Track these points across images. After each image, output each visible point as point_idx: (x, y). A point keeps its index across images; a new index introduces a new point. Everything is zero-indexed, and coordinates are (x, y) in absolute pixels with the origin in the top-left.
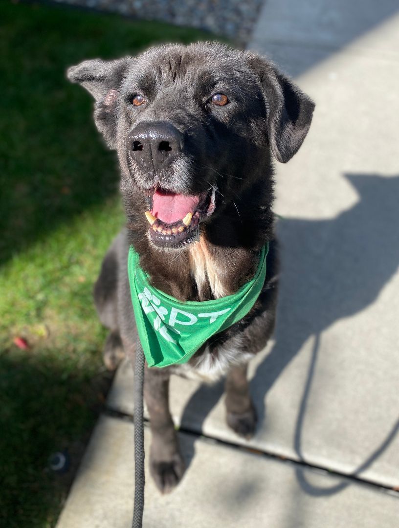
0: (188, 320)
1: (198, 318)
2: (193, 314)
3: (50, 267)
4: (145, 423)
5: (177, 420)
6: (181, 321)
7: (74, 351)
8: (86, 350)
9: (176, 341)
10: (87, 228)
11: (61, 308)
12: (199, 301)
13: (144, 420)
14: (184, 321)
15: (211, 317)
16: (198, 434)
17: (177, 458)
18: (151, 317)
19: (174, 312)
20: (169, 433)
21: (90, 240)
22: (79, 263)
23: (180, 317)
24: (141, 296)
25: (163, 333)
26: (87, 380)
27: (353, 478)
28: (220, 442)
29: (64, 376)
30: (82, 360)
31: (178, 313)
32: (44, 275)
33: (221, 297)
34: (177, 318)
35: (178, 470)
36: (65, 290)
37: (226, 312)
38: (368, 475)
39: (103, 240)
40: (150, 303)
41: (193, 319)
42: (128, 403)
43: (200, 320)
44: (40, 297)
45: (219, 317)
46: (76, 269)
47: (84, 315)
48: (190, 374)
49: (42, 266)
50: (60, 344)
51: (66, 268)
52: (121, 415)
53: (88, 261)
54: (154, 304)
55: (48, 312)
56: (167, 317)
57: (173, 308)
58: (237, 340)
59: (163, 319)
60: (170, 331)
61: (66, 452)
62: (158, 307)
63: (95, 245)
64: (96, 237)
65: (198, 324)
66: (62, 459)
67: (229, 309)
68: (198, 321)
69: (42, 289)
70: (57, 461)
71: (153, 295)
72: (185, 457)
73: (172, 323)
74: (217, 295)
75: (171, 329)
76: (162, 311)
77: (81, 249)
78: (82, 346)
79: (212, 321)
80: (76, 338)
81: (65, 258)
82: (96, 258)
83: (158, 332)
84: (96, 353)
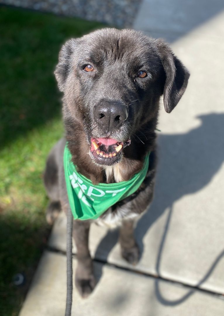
0: (100, 194)
1: (105, 193)
2: (103, 190)
3: (13, 162)
4: (73, 256)
5: (93, 253)
6: (95, 194)
7: (29, 212)
8: (35, 212)
9: (91, 205)
10: (35, 139)
11: (20, 187)
12: (107, 183)
13: (72, 254)
14: (97, 194)
15: (113, 193)
16: (104, 262)
17: (92, 277)
18: (77, 190)
19: (91, 189)
20: (88, 262)
21: (37, 146)
22: (31, 160)
23: (94, 192)
24: (71, 177)
25: (84, 200)
26: (36, 230)
27: (197, 288)
28: (117, 267)
29: (22, 228)
30: (33, 218)
31: (94, 189)
32: (10, 167)
33: (120, 182)
34: (93, 192)
35: (92, 284)
36: (22, 176)
37: (123, 191)
38: (206, 286)
39: (45, 147)
40: (77, 182)
41: (103, 193)
42: (63, 244)
43: (106, 194)
44: (7, 180)
45: (118, 193)
46: (29, 164)
47: (34, 191)
48: (100, 222)
49: (8, 161)
50: (20, 208)
51: (23, 163)
52: (57, 251)
53: (36, 159)
54: (79, 182)
55: (12, 189)
56: (87, 191)
57: (90, 186)
58: (129, 204)
59: (84, 192)
60: (88, 199)
61: (23, 273)
62: (81, 184)
63: (40, 149)
64: (41, 144)
65: (105, 196)
66: (21, 278)
67: (125, 188)
68: (105, 195)
69: (9, 175)
70: (18, 279)
71: (78, 178)
72: (97, 276)
73: (89, 194)
74: (117, 181)
75: (88, 198)
76: (84, 187)
77: (32, 152)
78: (33, 209)
79: (114, 195)
80: (29, 205)
81: (22, 157)
82: (41, 157)
83: (81, 199)
84: (41, 214)
